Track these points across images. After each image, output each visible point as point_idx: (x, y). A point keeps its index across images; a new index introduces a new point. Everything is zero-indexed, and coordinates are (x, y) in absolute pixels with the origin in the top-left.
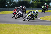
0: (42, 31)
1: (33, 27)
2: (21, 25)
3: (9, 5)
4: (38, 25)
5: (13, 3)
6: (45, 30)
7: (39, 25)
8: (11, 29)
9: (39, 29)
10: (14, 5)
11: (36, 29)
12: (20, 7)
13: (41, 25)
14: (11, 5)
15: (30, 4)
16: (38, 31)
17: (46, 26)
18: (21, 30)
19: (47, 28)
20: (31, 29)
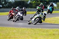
0: (42, 35)
1: (32, 30)
2: (18, 28)
3: (4, 5)
4: (37, 28)
5: (8, 4)
6: (45, 34)
7: (39, 29)
8: (6, 33)
9: (39, 33)
10: (9, 5)
11: (35, 33)
12: (17, 7)
13: (40, 29)
14: (7, 6)
15: (28, 4)
16: (37, 35)
17: (47, 29)
18: (17, 34)
19: (47, 32)
20: (29, 34)
